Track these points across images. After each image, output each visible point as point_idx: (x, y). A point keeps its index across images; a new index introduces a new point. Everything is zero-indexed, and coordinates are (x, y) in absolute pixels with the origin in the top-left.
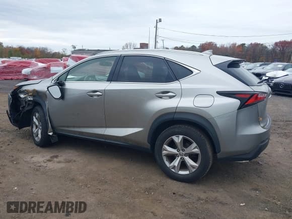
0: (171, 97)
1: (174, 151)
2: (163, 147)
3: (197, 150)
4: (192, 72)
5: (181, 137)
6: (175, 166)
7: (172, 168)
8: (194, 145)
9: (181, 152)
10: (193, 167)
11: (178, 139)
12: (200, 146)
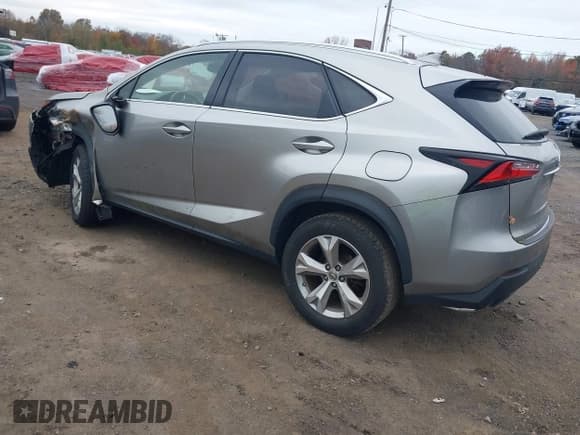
0: (324, 151)
1: (320, 267)
2: (299, 257)
3: (362, 272)
4: (375, 99)
5: (335, 239)
6: (317, 299)
7: (312, 302)
8: (360, 259)
9: (333, 270)
10: (353, 306)
11: (328, 243)
12: (370, 263)
